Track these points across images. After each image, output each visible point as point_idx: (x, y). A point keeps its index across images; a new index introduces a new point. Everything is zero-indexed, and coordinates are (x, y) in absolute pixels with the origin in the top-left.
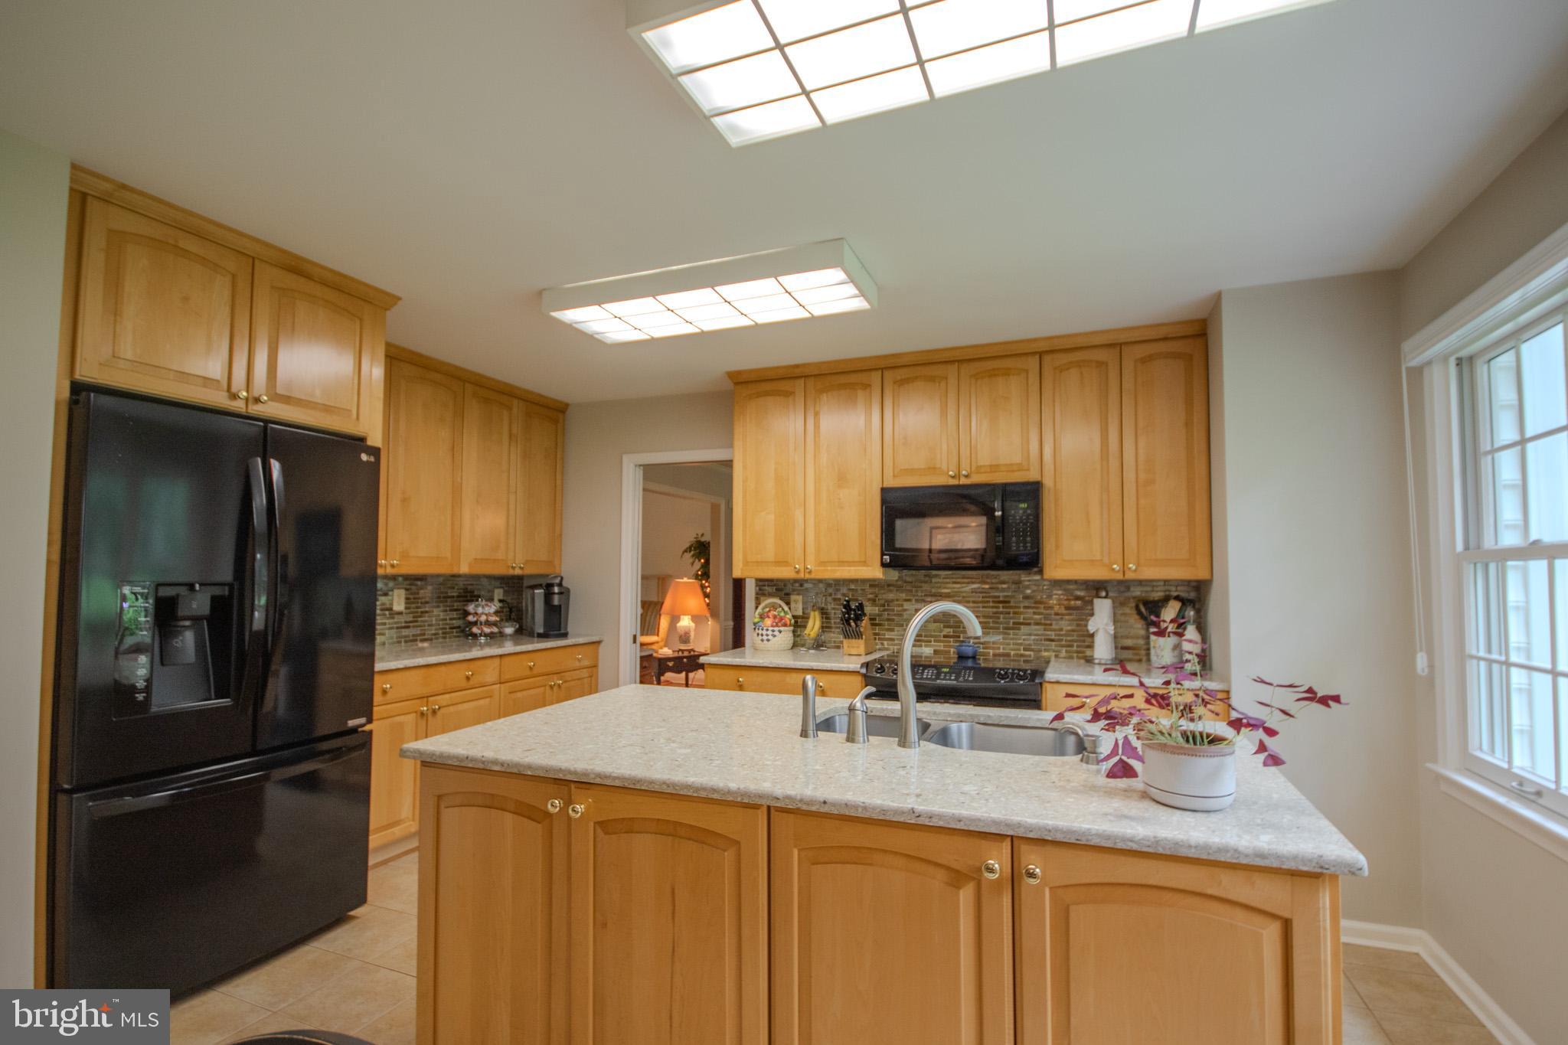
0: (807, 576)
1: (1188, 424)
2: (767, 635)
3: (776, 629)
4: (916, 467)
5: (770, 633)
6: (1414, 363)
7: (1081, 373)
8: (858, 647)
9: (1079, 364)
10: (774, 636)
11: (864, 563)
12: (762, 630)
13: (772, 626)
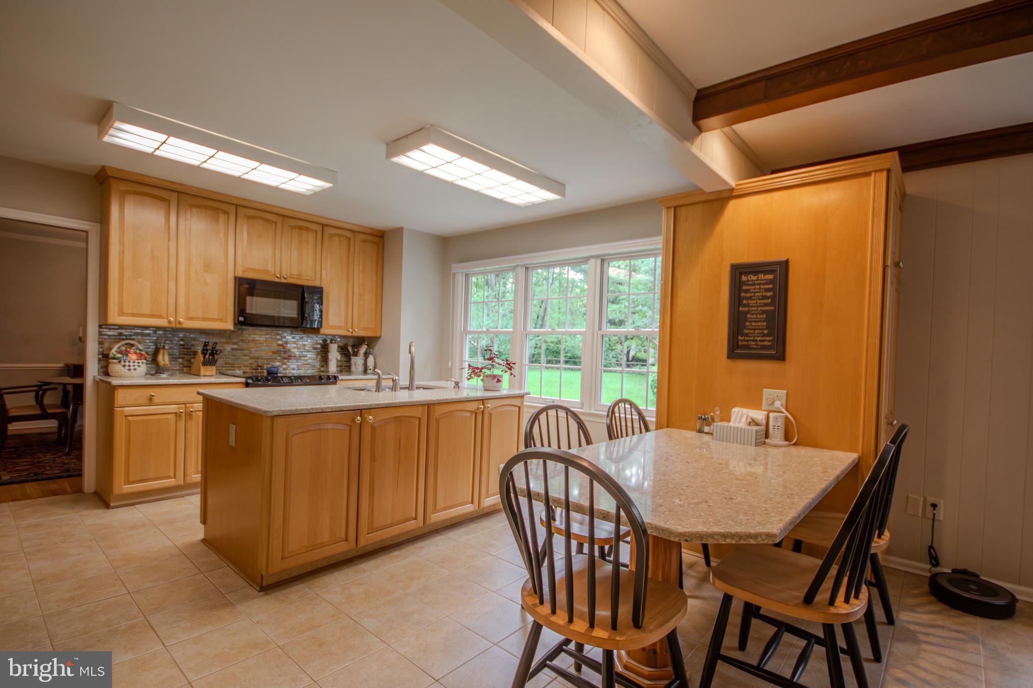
0: (178, 326)
1: (377, 273)
2: (134, 366)
3: (141, 361)
4: (257, 268)
5: (136, 364)
6: (454, 272)
7: (340, 241)
8: (211, 371)
9: (340, 235)
10: (139, 366)
11: (221, 320)
12: (129, 362)
13: (138, 360)
